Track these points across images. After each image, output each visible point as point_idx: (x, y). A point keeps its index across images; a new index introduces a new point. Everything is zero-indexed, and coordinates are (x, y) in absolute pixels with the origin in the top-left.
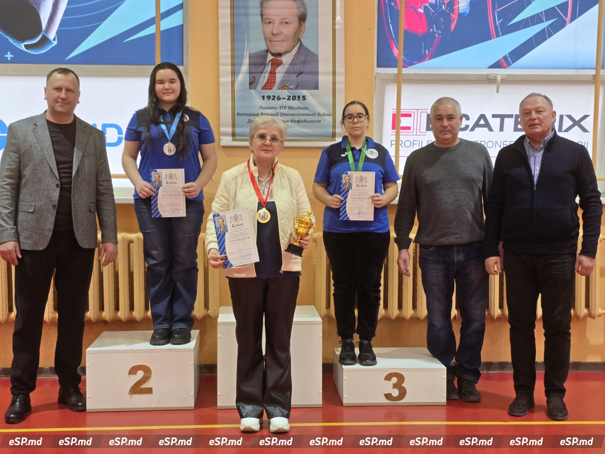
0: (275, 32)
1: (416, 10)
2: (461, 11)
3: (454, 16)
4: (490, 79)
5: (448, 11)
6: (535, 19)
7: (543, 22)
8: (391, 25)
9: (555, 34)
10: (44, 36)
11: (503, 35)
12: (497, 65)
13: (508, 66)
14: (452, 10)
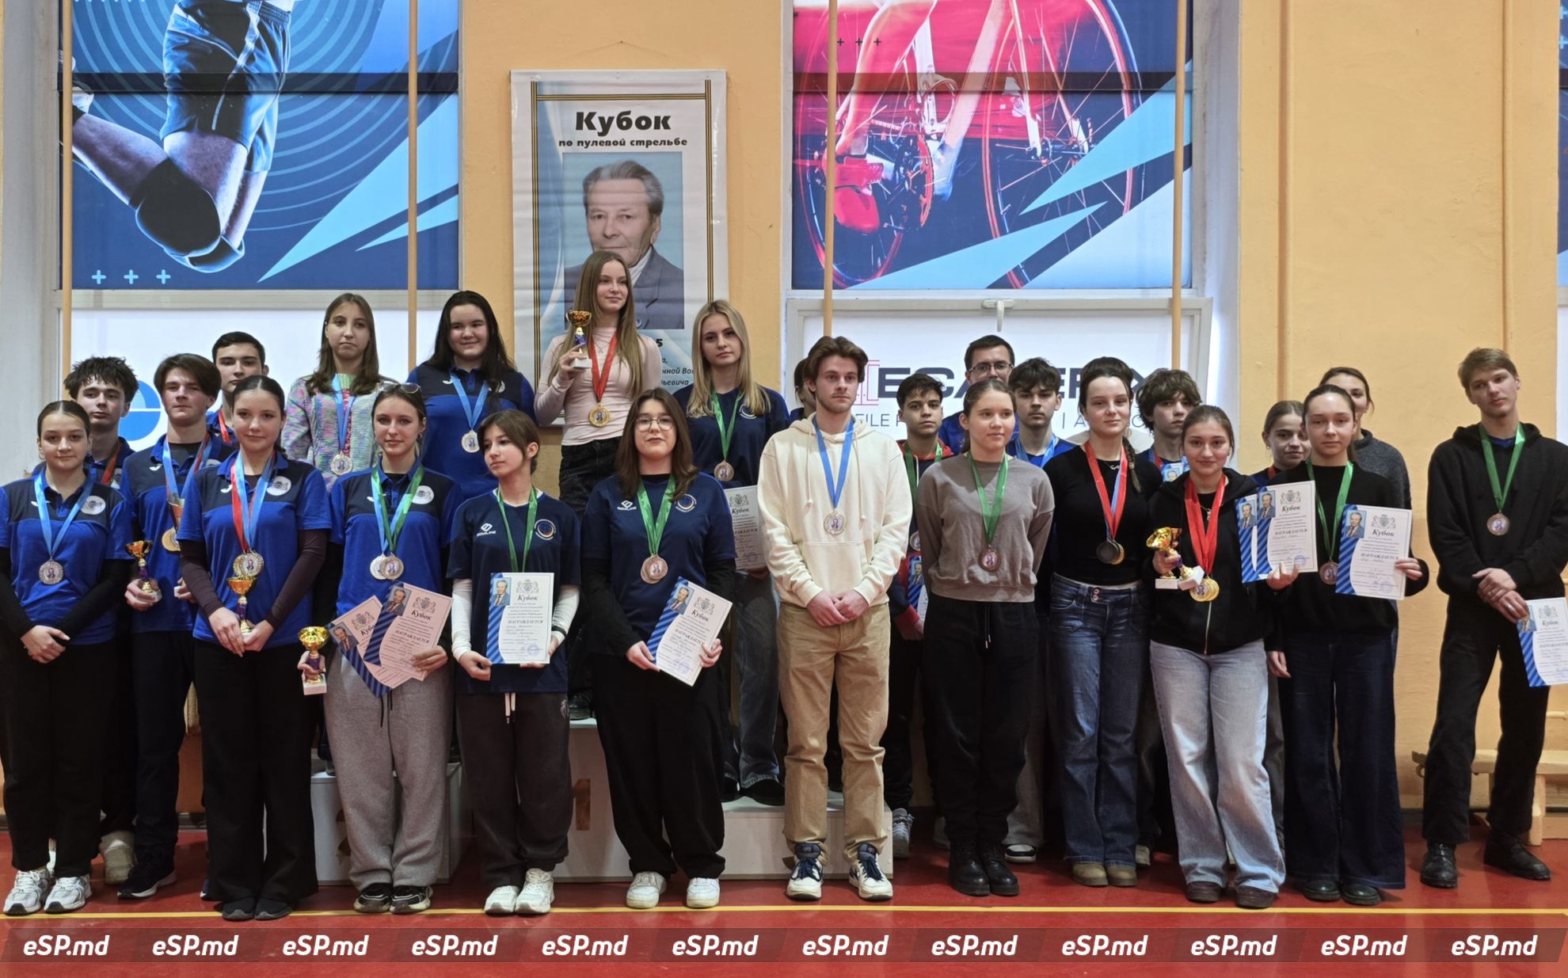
0: (609, 232)
1: (859, 192)
2: (937, 192)
3: (926, 201)
4: (986, 308)
5: (914, 192)
6: (1068, 204)
7: (1081, 207)
8: (815, 217)
9: (1104, 227)
10: (222, 243)
11: (1013, 230)
12: (1002, 283)
13: (1022, 285)
14: (922, 191)
